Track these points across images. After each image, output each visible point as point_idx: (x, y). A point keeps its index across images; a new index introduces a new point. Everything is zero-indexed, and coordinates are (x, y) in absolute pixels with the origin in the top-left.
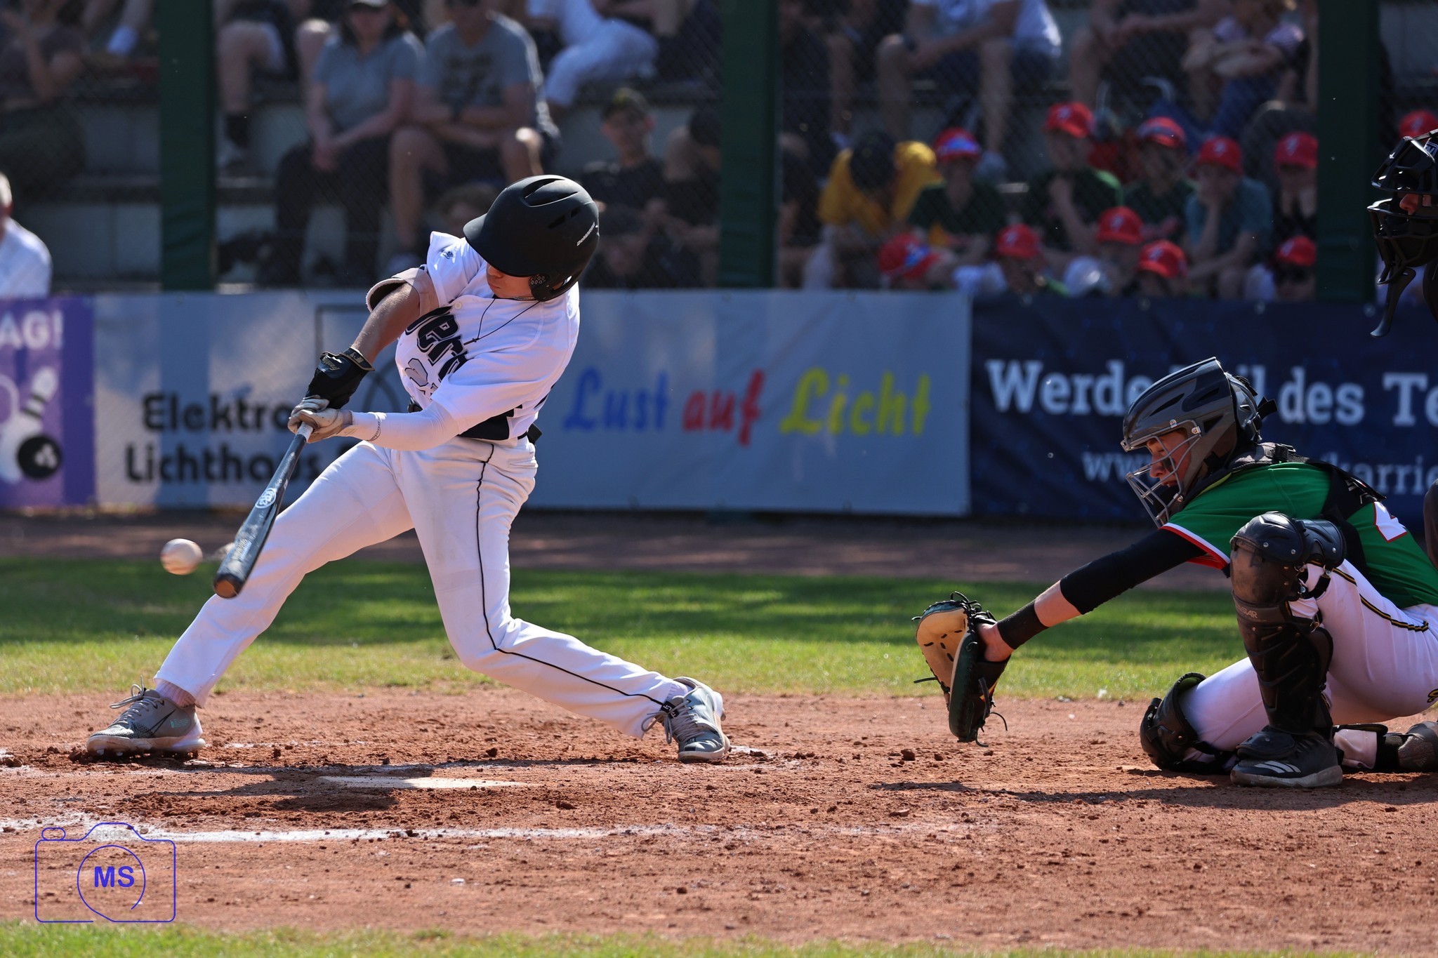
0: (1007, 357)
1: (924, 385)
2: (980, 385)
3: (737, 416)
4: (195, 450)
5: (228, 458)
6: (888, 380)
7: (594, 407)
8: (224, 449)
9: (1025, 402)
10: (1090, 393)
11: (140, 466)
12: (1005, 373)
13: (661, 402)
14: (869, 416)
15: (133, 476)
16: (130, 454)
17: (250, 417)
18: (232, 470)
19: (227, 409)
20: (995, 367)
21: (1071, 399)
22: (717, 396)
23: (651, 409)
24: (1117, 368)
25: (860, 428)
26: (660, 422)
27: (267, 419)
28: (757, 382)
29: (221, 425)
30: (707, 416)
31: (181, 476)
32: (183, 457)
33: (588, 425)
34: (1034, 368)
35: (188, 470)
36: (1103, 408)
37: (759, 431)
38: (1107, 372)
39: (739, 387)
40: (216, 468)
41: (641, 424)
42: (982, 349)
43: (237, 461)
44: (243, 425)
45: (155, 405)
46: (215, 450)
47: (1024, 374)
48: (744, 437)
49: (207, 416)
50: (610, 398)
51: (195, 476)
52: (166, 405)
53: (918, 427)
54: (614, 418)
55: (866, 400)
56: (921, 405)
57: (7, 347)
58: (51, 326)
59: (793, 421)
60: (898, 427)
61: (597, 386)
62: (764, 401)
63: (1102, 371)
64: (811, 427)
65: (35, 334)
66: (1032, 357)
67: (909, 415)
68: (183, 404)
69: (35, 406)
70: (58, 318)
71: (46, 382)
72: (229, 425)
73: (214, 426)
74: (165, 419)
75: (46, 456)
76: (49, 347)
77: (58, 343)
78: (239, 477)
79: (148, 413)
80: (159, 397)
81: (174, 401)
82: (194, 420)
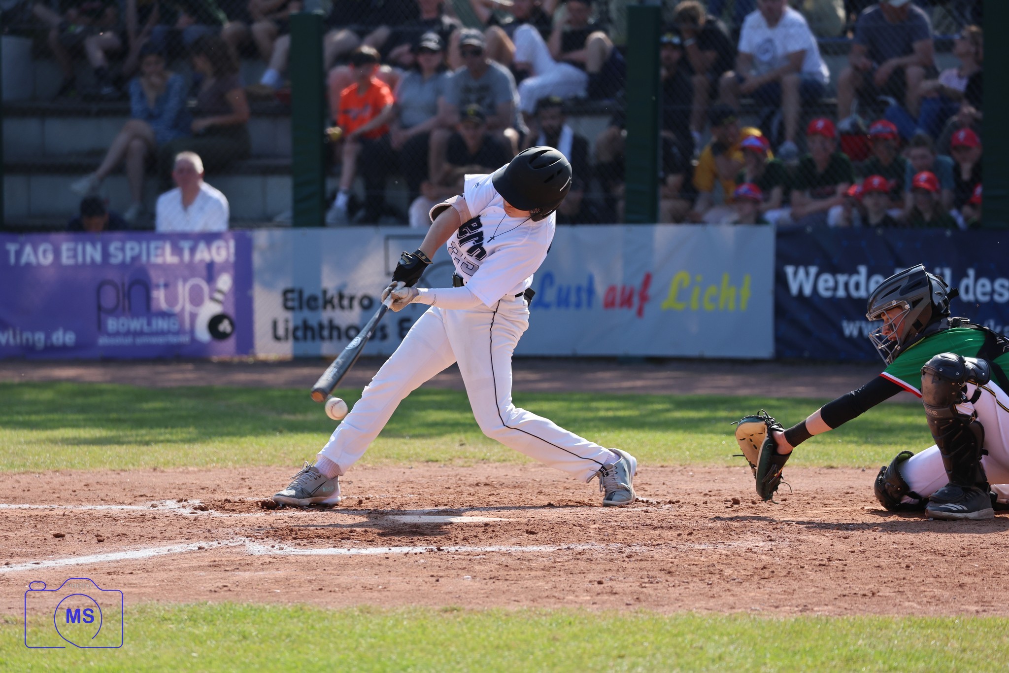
0: (797, 264)
1: (747, 280)
2: (781, 280)
3: (636, 300)
4: (313, 322)
5: (332, 327)
6: (726, 278)
7: (550, 296)
8: (331, 322)
9: (807, 291)
10: (846, 285)
11: (281, 332)
12: (795, 274)
13: (591, 291)
14: (715, 299)
15: (277, 338)
16: (275, 325)
17: (346, 302)
18: (335, 334)
19: (332, 298)
20: (790, 270)
21: (835, 288)
22: (624, 289)
23: (584, 296)
24: (863, 270)
25: (709, 306)
26: (590, 304)
27: (356, 303)
28: (647, 280)
29: (329, 307)
30: (618, 299)
31: (305, 338)
32: (306, 327)
33: (547, 306)
34: (813, 270)
35: (309, 334)
36: (854, 294)
37: (648, 308)
38: (857, 272)
39: (637, 283)
40: (326, 333)
41: (578, 305)
42: (783, 258)
43: (338, 329)
44: (342, 307)
45: (290, 296)
46: (325, 322)
47: (807, 274)
48: (640, 312)
49: (321, 302)
50: (560, 290)
51: (313, 338)
52: (295, 295)
53: (743, 306)
54: (563, 301)
55: (712, 290)
56: (745, 293)
57: (202, 261)
58: (228, 248)
59: (669, 302)
60: (732, 306)
61: (552, 283)
62: (652, 291)
63: (854, 271)
64: (680, 306)
65: (218, 254)
66: (812, 263)
67: (738, 299)
68: (306, 295)
69: (219, 296)
70: (232, 244)
71: (225, 282)
72: (333, 307)
73: (325, 307)
74: (296, 304)
75: (225, 326)
76: (227, 261)
77: (232, 259)
78: (339, 338)
79: (286, 300)
80: (292, 291)
81: (301, 293)
82: (313, 304)
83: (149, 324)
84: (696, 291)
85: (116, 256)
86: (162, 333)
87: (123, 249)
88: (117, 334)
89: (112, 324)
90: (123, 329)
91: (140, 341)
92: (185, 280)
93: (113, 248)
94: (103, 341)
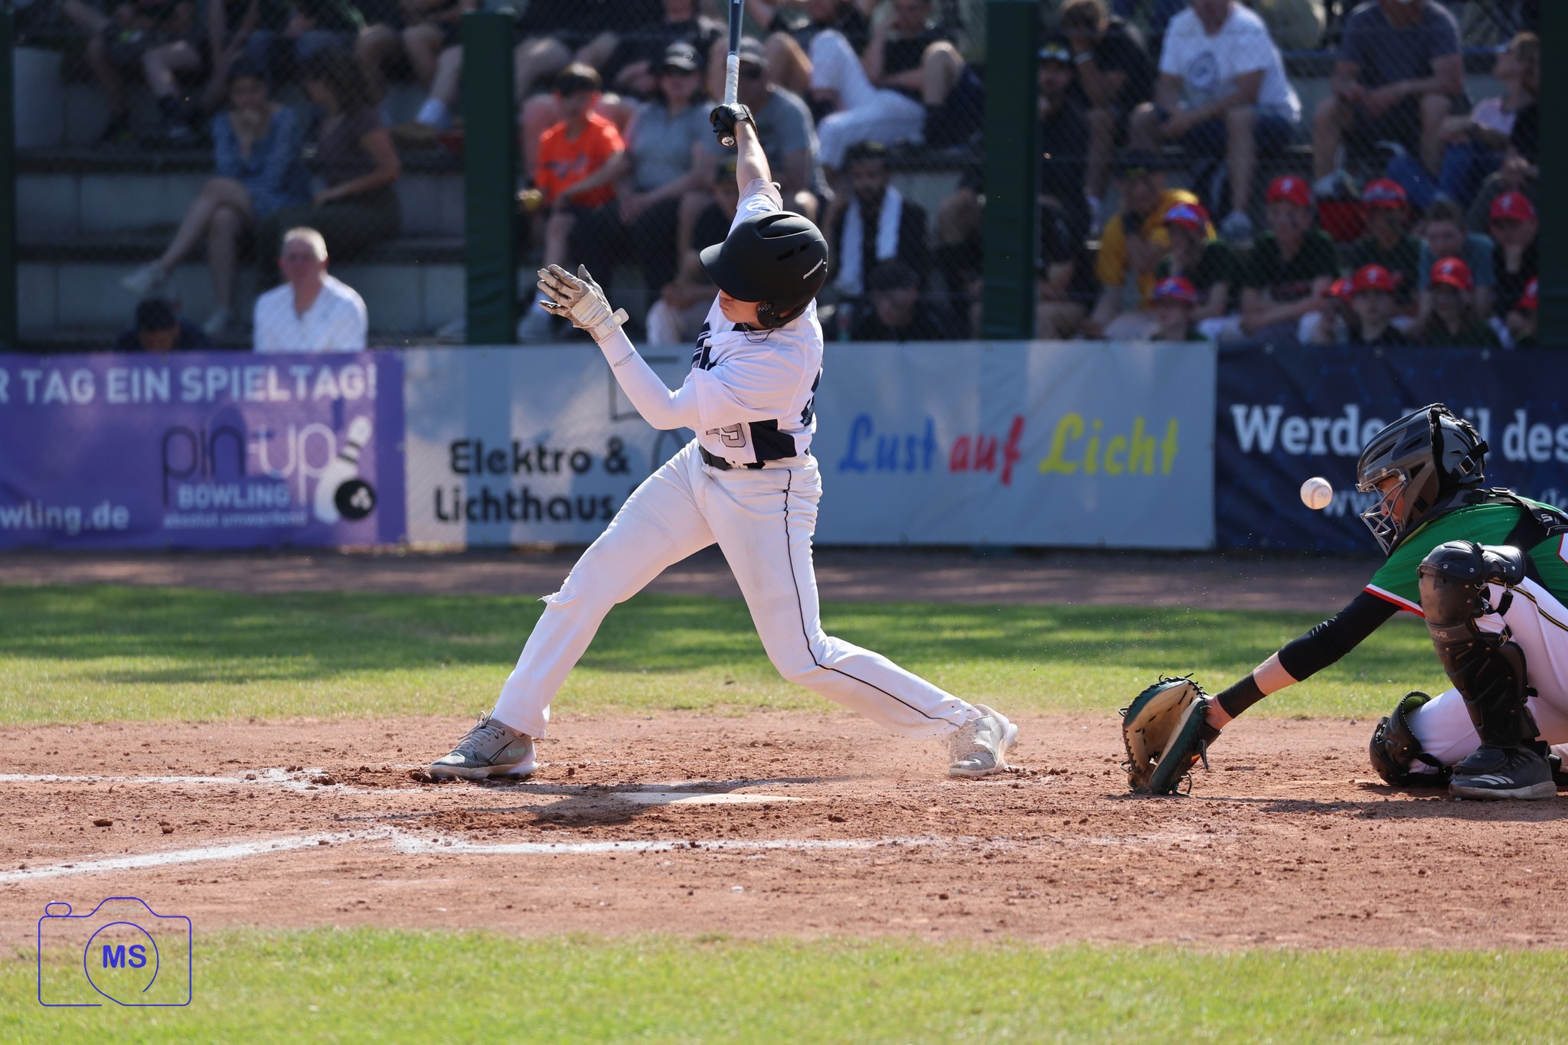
0: (1250, 402)
1: (1173, 427)
2: (1225, 427)
3: (1000, 458)
4: (498, 492)
5: (528, 499)
6: (1139, 424)
7: (867, 450)
8: (525, 491)
9: (1266, 444)
10: (1327, 435)
11: (448, 507)
12: (1248, 417)
13: (929, 444)
14: (1122, 457)
15: (441, 517)
16: (438, 496)
17: (548, 462)
18: (532, 510)
19: (528, 454)
20: (1239, 411)
21: (1310, 441)
22: (981, 440)
23: (919, 452)
24: (1353, 411)
25: (1113, 468)
26: (927, 465)
27: (564, 463)
28: (1018, 427)
29: (523, 469)
30: (972, 458)
31: (485, 517)
32: (487, 499)
33: (861, 467)
34: (1275, 412)
35: (492, 511)
36: (1339, 448)
37: (1019, 471)
38: (1344, 416)
39: (1002, 431)
40: (518, 509)
41: (910, 466)
42: (1227, 393)
43: (537, 502)
44: (543, 469)
45: (461, 451)
46: (517, 492)
47: (1266, 417)
48: (1006, 477)
49: (510, 461)
50: (882, 442)
51: (498, 517)
52: (470, 451)
53: (1167, 467)
54: (886, 460)
55: (1118, 443)
56: (1170, 447)
57: (325, 397)
58: (365, 377)
59: (1052, 462)
60: (1148, 468)
61: (869, 431)
62: (1024, 444)
63: (1339, 414)
64: (1068, 468)
65: (351, 386)
66: (1273, 402)
67: (1158, 456)
68: (487, 449)
69: (351, 452)
70: (372, 370)
71: (361, 430)
72: (529, 469)
73: (516, 470)
74: (470, 464)
75: (361, 499)
76: (364, 397)
77: (372, 393)
78: (539, 516)
79: (455, 458)
80: (465, 444)
81: (479, 447)
82: (498, 464)
83: (243, 495)
84: (1094, 445)
85: (191, 390)
86: (264, 509)
87: (202, 379)
88: (193, 510)
89: (185, 495)
90: (202, 503)
91: (229, 521)
92: (299, 427)
93: (187, 376)
94: (171, 521)
